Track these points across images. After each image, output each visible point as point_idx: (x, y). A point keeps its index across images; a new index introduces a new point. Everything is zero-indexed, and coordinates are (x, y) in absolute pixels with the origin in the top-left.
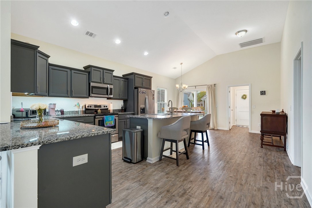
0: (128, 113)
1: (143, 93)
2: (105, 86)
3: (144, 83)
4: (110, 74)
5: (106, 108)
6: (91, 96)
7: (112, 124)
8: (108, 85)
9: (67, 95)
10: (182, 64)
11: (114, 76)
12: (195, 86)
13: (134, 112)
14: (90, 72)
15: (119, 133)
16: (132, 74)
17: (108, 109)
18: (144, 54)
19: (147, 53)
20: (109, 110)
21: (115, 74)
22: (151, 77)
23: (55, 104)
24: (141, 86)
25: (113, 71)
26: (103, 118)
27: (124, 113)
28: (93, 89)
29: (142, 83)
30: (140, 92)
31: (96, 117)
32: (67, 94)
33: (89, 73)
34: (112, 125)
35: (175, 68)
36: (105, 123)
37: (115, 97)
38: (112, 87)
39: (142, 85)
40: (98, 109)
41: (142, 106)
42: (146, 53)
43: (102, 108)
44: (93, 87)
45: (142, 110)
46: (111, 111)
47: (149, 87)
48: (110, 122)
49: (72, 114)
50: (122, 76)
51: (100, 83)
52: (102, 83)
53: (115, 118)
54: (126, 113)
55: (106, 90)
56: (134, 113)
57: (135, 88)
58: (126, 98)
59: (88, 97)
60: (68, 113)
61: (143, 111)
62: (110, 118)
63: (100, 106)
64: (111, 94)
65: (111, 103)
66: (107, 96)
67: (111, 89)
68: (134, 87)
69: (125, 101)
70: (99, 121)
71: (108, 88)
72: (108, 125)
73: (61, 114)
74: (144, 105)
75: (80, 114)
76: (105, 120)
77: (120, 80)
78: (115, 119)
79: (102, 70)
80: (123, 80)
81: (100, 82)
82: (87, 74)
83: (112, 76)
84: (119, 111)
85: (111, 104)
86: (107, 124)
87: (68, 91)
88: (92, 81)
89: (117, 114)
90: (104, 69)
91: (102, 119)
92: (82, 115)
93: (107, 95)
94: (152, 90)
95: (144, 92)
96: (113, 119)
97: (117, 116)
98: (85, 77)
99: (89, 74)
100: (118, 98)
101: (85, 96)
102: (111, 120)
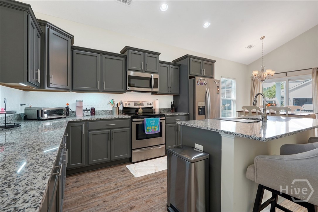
0: (181, 114)
1: (202, 84)
2: (148, 75)
3: (204, 71)
4: (155, 59)
5: (149, 106)
6: (128, 89)
7: (157, 130)
8: (152, 75)
9: (96, 89)
10: (263, 38)
11: (161, 62)
12: (286, 73)
13: (189, 112)
14: (127, 56)
15: (167, 144)
16: (186, 57)
17: (152, 107)
18: (204, 27)
19: (208, 23)
20: (155, 109)
21: (161, 58)
22: (214, 62)
23: (81, 102)
24: (199, 74)
25: (158, 54)
26: (143, 121)
27: (174, 114)
28: (131, 79)
29: (201, 70)
30: (198, 83)
31: (134, 120)
32: (97, 87)
33: (126, 58)
34: (156, 133)
35: (250, 47)
36: (147, 128)
37: (161, 91)
38: (157, 76)
39: (201, 73)
40: (139, 108)
41: (201, 104)
42: (207, 25)
43: (145, 106)
44: (131, 77)
45: (200, 110)
46: (157, 111)
47: (210, 76)
48: (153, 128)
49: (106, 114)
50: (172, 62)
51: (141, 71)
52: (144, 71)
53: (162, 121)
54: (177, 114)
55: (148, 82)
56: (189, 114)
57: (190, 77)
58: (178, 92)
59: (124, 91)
60: (100, 113)
61: (203, 111)
62: (153, 121)
63: (142, 104)
64: (156, 87)
65: (157, 99)
66: (150, 90)
67: (156, 80)
68: (189, 75)
69: (176, 97)
70: (137, 125)
71: (151, 78)
72: (150, 131)
73: (91, 115)
74: (204, 103)
75: (114, 114)
76: (146, 124)
77: (168, 67)
78: (161, 123)
79: (142, 54)
80: (173, 66)
81: (140, 69)
82: (123, 59)
83: (158, 62)
84: (168, 110)
85: (157, 101)
86: (149, 129)
87: (97, 83)
88: (129, 68)
89: (164, 116)
90: (145, 52)
91: (141, 123)
92: (117, 117)
93: (151, 88)
94: (217, 80)
95: (204, 82)
96: (157, 123)
97: (164, 118)
98: (120, 64)
99: (126, 60)
100: (167, 92)
101: (121, 90)
102: (155, 125)
